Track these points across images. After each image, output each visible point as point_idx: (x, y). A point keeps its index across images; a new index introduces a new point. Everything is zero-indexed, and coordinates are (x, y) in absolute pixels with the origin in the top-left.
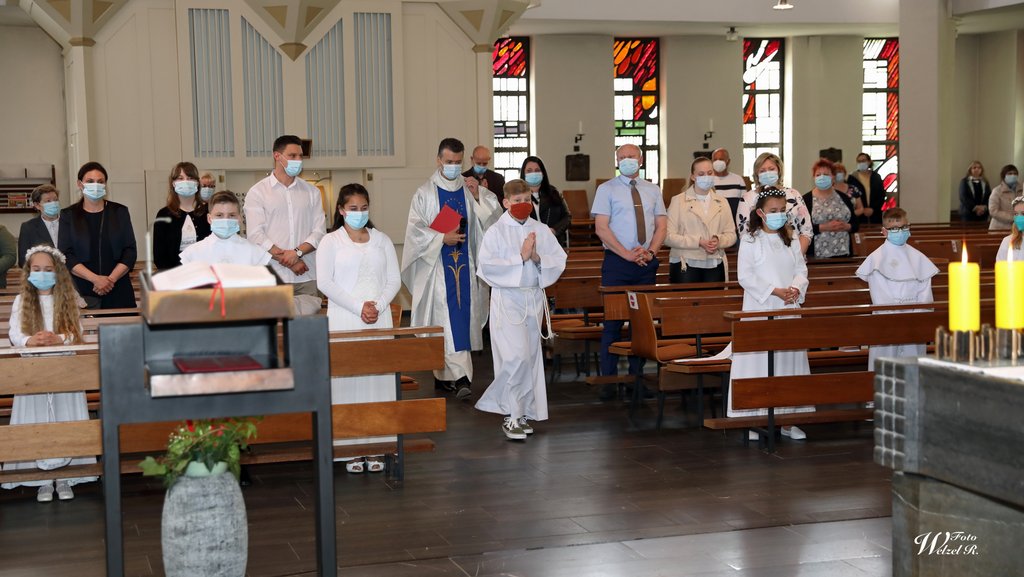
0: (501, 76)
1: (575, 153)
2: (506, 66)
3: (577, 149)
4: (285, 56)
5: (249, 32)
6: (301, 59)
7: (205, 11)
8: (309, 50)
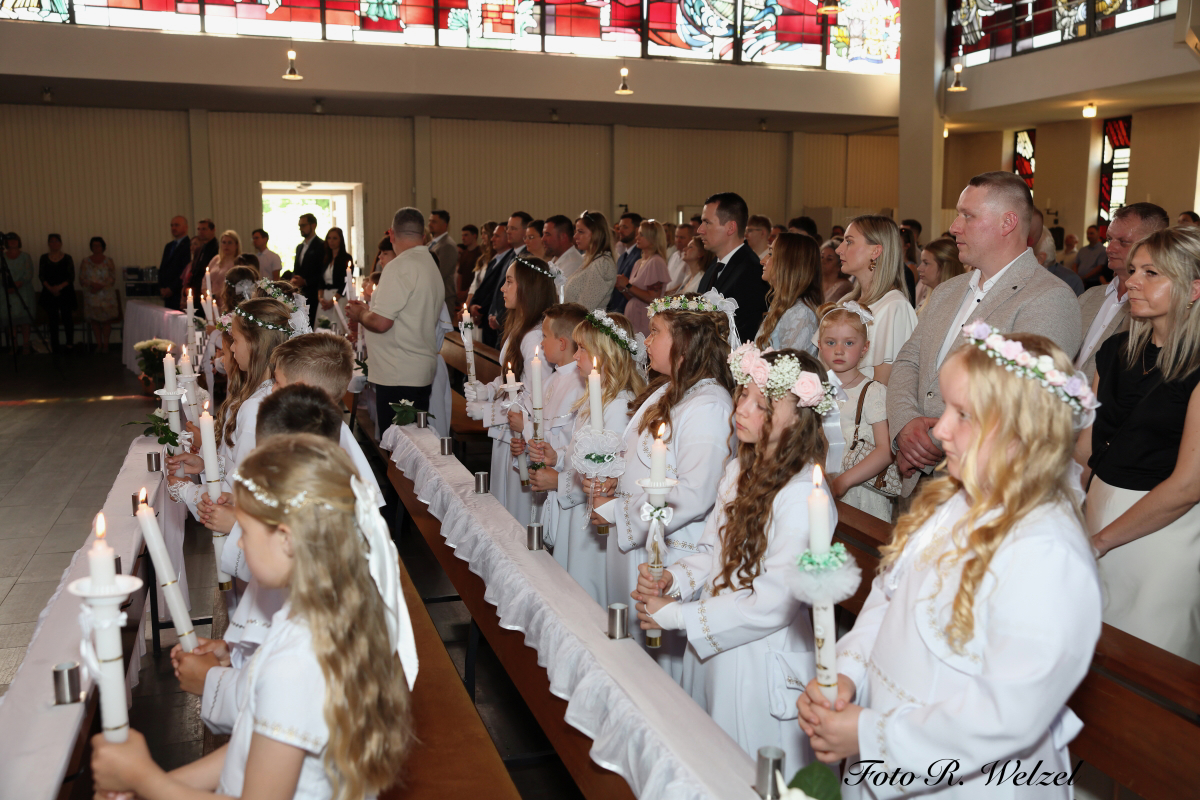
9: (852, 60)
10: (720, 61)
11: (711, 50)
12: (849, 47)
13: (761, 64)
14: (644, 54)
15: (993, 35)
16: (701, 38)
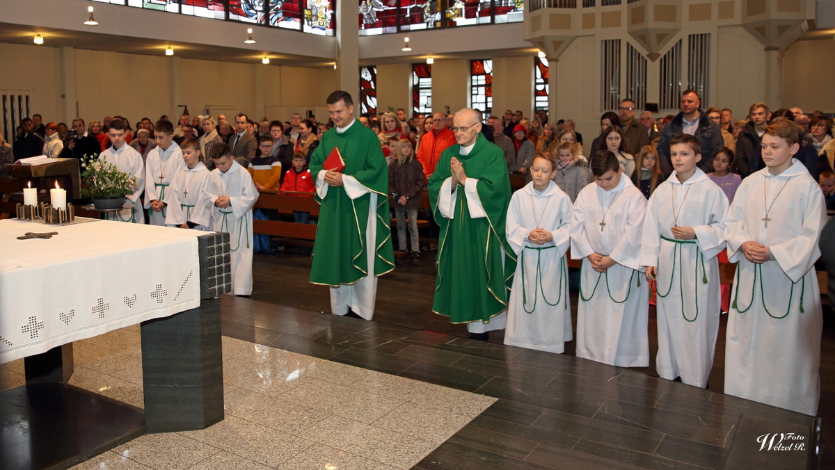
4: (649, 62)
5: (630, 49)
6: (658, 61)
7: (609, 41)
8: (662, 56)
9: (313, 27)
10: (260, 25)
11: (256, 18)
12: (311, 21)
13: (278, 27)
14: (227, 18)
15: (383, 22)
16: (252, 11)
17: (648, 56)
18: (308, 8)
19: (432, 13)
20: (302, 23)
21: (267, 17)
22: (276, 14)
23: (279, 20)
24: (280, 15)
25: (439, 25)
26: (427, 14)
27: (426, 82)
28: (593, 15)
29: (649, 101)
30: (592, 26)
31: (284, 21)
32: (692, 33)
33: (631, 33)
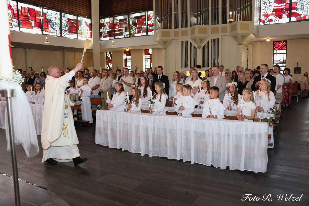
0: (279, 50)
1: (297, 67)
2: (281, 47)
3: (298, 66)
4: (198, 49)
5: (191, 45)
6: (201, 49)
7: (184, 41)
8: (202, 47)
9: (82, 37)
10: (58, 36)
11: (56, 34)
12: (81, 35)
13: (66, 37)
14: (42, 33)
15: (110, 35)
16: (54, 31)
17: (197, 47)
18: (80, 30)
19: (126, 32)
20: (77, 36)
21: (61, 33)
22: (65, 32)
23: (67, 34)
24: (67, 32)
25: (128, 36)
26: (124, 32)
27: (129, 57)
28: (178, 32)
29: (198, 64)
30: (178, 36)
31: (69, 35)
32: (213, 38)
33: (191, 38)
